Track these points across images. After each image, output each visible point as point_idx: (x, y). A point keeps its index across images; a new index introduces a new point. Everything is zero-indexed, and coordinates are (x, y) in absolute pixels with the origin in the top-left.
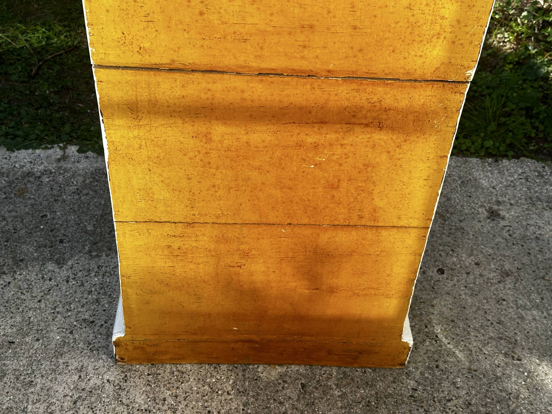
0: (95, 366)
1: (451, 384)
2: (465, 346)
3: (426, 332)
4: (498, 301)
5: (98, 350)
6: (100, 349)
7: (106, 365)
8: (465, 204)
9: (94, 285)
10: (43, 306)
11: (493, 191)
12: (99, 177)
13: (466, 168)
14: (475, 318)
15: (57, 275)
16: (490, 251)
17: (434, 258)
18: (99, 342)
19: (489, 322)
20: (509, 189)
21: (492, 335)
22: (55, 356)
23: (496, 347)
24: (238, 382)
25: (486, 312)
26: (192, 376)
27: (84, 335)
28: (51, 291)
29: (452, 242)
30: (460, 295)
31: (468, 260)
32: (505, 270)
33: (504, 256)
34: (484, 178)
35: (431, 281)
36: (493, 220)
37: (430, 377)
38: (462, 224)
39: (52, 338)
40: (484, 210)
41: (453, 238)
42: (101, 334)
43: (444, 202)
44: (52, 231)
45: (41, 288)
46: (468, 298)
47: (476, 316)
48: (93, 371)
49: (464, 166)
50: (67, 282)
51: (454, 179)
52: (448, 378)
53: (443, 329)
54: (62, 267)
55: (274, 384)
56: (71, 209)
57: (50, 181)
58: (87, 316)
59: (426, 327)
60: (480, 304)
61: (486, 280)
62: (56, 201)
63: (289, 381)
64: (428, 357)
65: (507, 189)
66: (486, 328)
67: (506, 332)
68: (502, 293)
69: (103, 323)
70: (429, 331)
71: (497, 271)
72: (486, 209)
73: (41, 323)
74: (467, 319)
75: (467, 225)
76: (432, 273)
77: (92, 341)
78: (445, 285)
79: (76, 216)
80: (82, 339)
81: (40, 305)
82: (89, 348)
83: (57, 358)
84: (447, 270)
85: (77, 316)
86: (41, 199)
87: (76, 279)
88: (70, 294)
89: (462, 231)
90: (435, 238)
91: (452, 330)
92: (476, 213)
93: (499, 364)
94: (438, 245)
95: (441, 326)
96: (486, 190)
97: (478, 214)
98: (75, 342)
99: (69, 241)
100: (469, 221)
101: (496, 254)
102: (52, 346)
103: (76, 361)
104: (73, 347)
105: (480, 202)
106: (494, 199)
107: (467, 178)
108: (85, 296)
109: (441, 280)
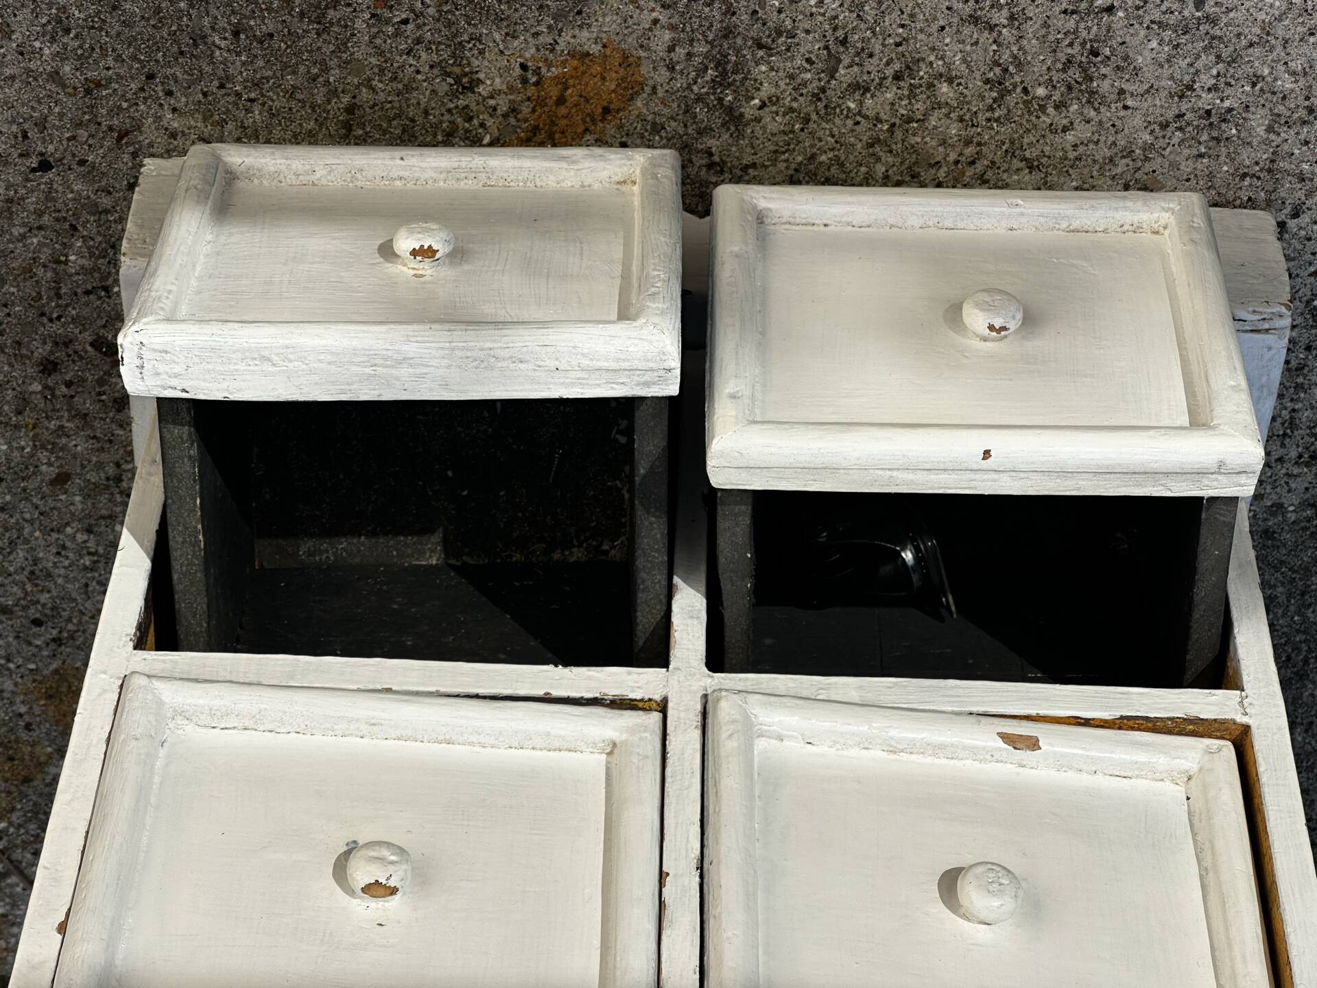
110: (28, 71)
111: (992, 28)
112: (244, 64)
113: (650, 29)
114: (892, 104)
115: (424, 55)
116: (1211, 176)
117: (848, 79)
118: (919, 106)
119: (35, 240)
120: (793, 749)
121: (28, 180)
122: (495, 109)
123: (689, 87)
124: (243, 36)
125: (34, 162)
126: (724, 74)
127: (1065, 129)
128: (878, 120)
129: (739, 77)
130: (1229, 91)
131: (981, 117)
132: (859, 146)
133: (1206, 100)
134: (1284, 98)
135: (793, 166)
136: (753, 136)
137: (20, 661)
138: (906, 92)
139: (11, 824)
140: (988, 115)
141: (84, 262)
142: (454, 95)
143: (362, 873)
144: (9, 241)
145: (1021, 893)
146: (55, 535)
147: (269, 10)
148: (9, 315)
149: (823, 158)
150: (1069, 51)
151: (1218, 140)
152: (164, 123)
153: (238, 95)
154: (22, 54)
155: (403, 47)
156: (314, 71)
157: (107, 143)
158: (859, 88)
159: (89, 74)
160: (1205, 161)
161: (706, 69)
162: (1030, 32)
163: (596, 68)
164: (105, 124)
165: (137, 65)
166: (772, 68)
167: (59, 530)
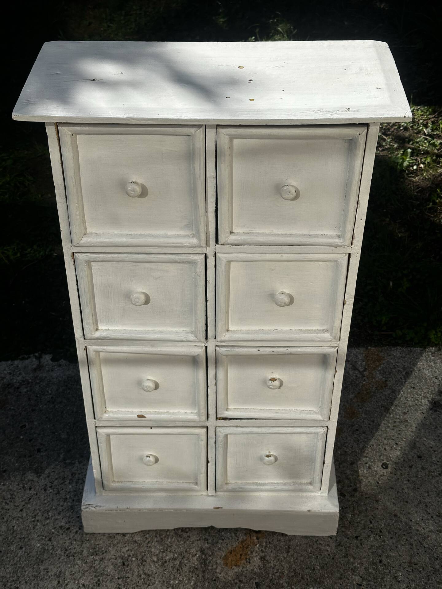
0: (71, 572)
1: (393, 578)
2: (407, 540)
3: (371, 528)
4: (439, 494)
5: (74, 556)
7: (81, 570)
8: (409, 395)
9: (69, 492)
10: (24, 515)
11: (436, 381)
12: (71, 384)
13: (411, 359)
14: (416, 512)
15: (36, 484)
16: (432, 443)
17: (379, 452)
18: (75, 548)
19: (430, 516)
21: (432, 528)
22: (36, 563)
23: (435, 541)
24: (199, 584)
25: (426, 506)
26: (157, 578)
27: (61, 542)
28: (31, 500)
29: (396, 435)
30: (403, 489)
31: (411, 453)
34: (428, 368)
35: (375, 476)
36: (436, 411)
37: (373, 572)
38: (406, 416)
39: (33, 546)
40: (427, 401)
41: (397, 431)
42: (75, 540)
43: (389, 394)
44: (30, 441)
45: (22, 497)
46: (411, 492)
47: (417, 509)
48: (70, 577)
49: (408, 356)
50: (45, 490)
51: (399, 371)
52: (390, 572)
53: (387, 524)
54: (40, 476)
55: (232, 584)
56: (47, 418)
57: (28, 391)
58: (63, 524)
59: (371, 522)
60: (422, 498)
61: (427, 473)
62: (33, 410)
63: (244, 581)
64: (372, 553)
66: (427, 521)
69: (77, 529)
70: (374, 526)
71: (438, 463)
72: (428, 401)
73: (23, 531)
74: (409, 513)
75: (410, 417)
76: (377, 467)
77: (68, 547)
78: (389, 480)
79: (52, 425)
80: (59, 545)
81: (22, 514)
82: (66, 554)
83: (39, 565)
84: (391, 465)
85: (55, 524)
86: (20, 410)
87: (53, 487)
88: (48, 503)
89: (406, 424)
90: (380, 432)
91: (395, 524)
92: (419, 404)
93: (438, 557)
94: (383, 439)
95: (384, 521)
96: (429, 381)
97: (421, 405)
98: (53, 549)
99: (46, 450)
100: (412, 413)
101: (437, 446)
102: (34, 553)
103: (54, 567)
104: (52, 554)
105: (423, 393)
106: (437, 389)
107: (411, 368)
108: (61, 503)
109: (385, 474)
110: (360, 559)
111: (145, 574)
112: (312, 562)
113: (221, 572)
114: (167, 555)
115: (272, 565)
116: (96, 540)
117: (177, 561)
118: (161, 555)
119: (359, 520)
120: (189, 411)
121: (361, 534)
122: (256, 553)
123: (212, 559)
124: (313, 568)
125: (359, 538)
126: (205, 562)
127: (128, 550)
128: (170, 552)
129: (201, 561)
130: (92, 560)
131: (147, 553)
132: (174, 545)
133: (97, 558)
134: (80, 559)
135: (189, 540)
136: (198, 547)
137: (361, 421)
138: (164, 558)
139: (362, 383)
140: (145, 553)
141: (348, 515)
142: (265, 556)
143: (277, 383)
144: (364, 519)
145: (142, 386)
146: (354, 450)
147: (307, 575)
148: (364, 502)
149: (182, 542)
150: (128, 569)
151: (94, 548)
152: (330, 548)
153: (314, 555)
154: (362, 564)
155: (277, 567)
156: (297, 561)
157: (343, 543)
158: (174, 559)
159: (347, 559)
160: (97, 543)
161: (209, 563)
162: (136, 573)
163: (233, 563)
164: (343, 547)
165: (336, 561)
166: (194, 563)
167: (352, 452)
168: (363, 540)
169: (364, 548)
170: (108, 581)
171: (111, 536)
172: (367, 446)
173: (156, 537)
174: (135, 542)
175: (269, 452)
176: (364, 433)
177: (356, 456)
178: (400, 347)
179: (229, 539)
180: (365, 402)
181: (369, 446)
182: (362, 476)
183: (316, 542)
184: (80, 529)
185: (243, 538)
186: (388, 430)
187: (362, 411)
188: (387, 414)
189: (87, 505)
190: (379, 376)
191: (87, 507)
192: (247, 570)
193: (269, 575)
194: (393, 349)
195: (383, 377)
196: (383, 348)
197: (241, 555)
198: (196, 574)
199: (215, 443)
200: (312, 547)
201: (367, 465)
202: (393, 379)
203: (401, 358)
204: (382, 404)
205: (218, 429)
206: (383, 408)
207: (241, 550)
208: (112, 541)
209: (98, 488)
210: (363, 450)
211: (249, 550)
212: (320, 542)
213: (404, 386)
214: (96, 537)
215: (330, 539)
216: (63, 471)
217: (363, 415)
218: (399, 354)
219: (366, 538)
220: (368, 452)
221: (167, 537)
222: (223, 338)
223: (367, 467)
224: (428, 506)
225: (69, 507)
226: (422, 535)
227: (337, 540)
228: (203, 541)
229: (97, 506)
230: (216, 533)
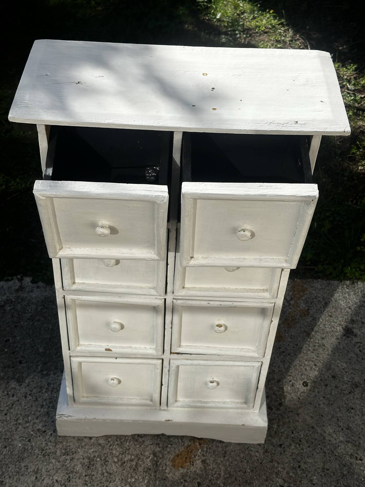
0: (47, 469)
1: (309, 481)
2: (321, 449)
3: (293, 437)
4: (348, 410)
5: (49, 455)
6: (51, 455)
7: (55, 468)
8: (327, 323)
9: (45, 400)
10: (8, 418)
11: (349, 310)
12: (48, 304)
13: (329, 290)
14: (330, 425)
15: (18, 391)
16: (344, 365)
17: (301, 372)
18: (50, 449)
19: (341, 428)
20: (361, 309)
21: (342, 439)
22: (18, 460)
23: (344, 450)
24: (151, 482)
25: (338, 420)
26: (117, 476)
27: (38, 443)
28: (14, 406)
29: (315, 357)
30: (319, 405)
31: (326, 373)
32: (355, 382)
33: (355, 370)
34: (343, 299)
35: (297, 393)
36: (348, 337)
37: (293, 475)
38: (323, 341)
39: (15, 446)
40: (341, 328)
41: (316, 354)
42: (50, 441)
43: (311, 322)
44: (13, 353)
45: (6, 403)
46: (326, 407)
47: (330, 422)
48: (45, 473)
49: (327, 288)
50: (26, 397)
51: (319, 301)
52: (307, 476)
53: (305, 434)
54: (21, 385)
55: (178, 483)
56: (27, 333)
57: (11, 309)
58: (40, 427)
59: (293, 433)
60: (334, 412)
61: (340, 391)
62: (16, 326)
63: (188, 480)
64: (293, 459)
65: (360, 309)
66: (338, 433)
67: (353, 436)
68: (352, 402)
69: (52, 432)
70: (295, 436)
71: (349, 383)
72: (342, 328)
73: (7, 432)
74: (324, 426)
75: (327, 342)
76: (299, 385)
77: (44, 447)
78: (308, 396)
79: (31, 340)
80: (37, 446)
81: (6, 418)
82: (43, 454)
83: (20, 462)
84: (310, 383)
85: (33, 427)
86: (5, 325)
87: (32, 395)
88: (28, 408)
89: (323, 348)
90: (302, 354)
91: (312, 435)
92: (335, 331)
93: (346, 464)
94: (304, 361)
95: (303, 431)
96: (343, 310)
97: (336, 332)
98: (32, 449)
99: (26, 362)
100: (329, 339)
101: (349, 368)
102: (16, 452)
103: (33, 465)
104: (31, 453)
105: (338, 321)
106: (350, 318)
107: (329, 299)
108: (39, 409)
109: (305, 391)
110: (283, 465)
112: (244, 466)
113: (170, 472)
114: (125, 457)
115: (211, 467)
116: (67, 442)
117: (134, 462)
118: (120, 456)
119: (283, 430)
120: (148, 347)
121: (284, 443)
122: (199, 457)
123: (163, 461)
124: (244, 471)
125: (283, 446)
126: (156, 463)
127: (94, 452)
128: (128, 454)
129: (154, 463)
130: (64, 459)
131: (109, 454)
133: (68, 457)
134: (54, 458)
135: (144, 444)
136: (151, 451)
137: (287, 344)
138: (123, 459)
139: (289, 311)
141: (274, 426)
142: (206, 459)
143: (222, 328)
144: (287, 430)
145: (110, 327)
148: (288, 415)
149: (138, 446)
151: (66, 449)
152: (259, 454)
153: (245, 459)
154: (284, 468)
155: (215, 469)
156: (231, 464)
157: (269, 450)
158: (131, 460)
159: (272, 464)
160: (68, 445)
161: (160, 464)
162: (100, 471)
163: (180, 465)
164: (269, 454)
165: (263, 465)
166: (147, 464)
167: (279, 371)
168: (286, 448)
169: (286, 454)
170: (77, 478)
171: (80, 439)
172: (291, 366)
173: (117, 440)
174: (100, 444)
175: (213, 379)
176: (289, 355)
177: (282, 374)
178: (321, 280)
179: (176, 444)
180: (291, 327)
181: (293, 367)
182: (287, 392)
183: (248, 449)
184: (54, 432)
185: (188, 444)
186: (309, 352)
187: (288, 336)
188: (308, 338)
189: (60, 415)
190: (303, 306)
191: (61, 417)
192: (191, 471)
193: (208, 476)
194: (315, 281)
195: (306, 306)
196: (307, 280)
197: (186, 458)
198: (149, 474)
199: (169, 371)
200: (244, 453)
201: (291, 383)
202: (314, 308)
203: (322, 290)
204: (304, 330)
205: (171, 361)
206: (305, 333)
207: (186, 454)
208: (81, 443)
209: (70, 401)
210: (288, 369)
211: (193, 454)
212: (251, 449)
213: (323, 314)
214: (67, 440)
215: (259, 447)
216: (41, 381)
217: (289, 339)
218: (320, 286)
219: (288, 446)
220: (292, 371)
221: (126, 441)
222: (180, 294)
223: (291, 385)
224: (340, 420)
225: (46, 413)
226: (333, 445)
227: (264, 447)
228: (156, 446)
229: (69, 416)
230: (166, 438)
